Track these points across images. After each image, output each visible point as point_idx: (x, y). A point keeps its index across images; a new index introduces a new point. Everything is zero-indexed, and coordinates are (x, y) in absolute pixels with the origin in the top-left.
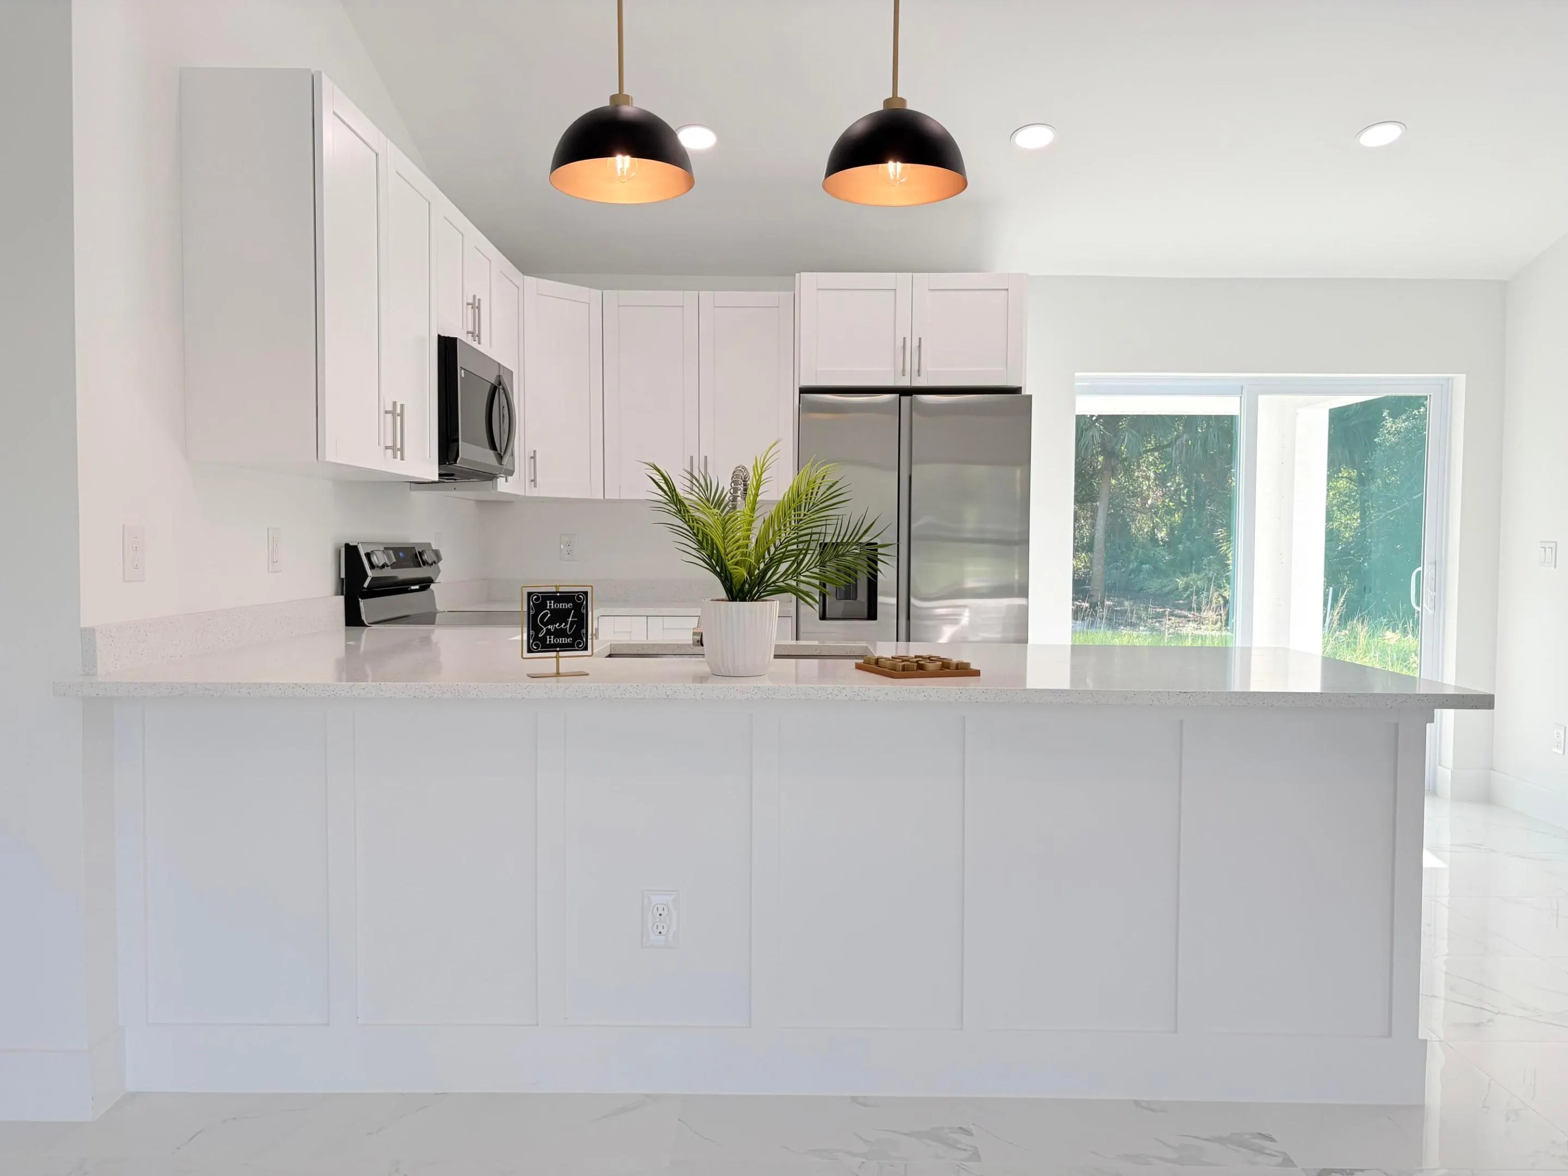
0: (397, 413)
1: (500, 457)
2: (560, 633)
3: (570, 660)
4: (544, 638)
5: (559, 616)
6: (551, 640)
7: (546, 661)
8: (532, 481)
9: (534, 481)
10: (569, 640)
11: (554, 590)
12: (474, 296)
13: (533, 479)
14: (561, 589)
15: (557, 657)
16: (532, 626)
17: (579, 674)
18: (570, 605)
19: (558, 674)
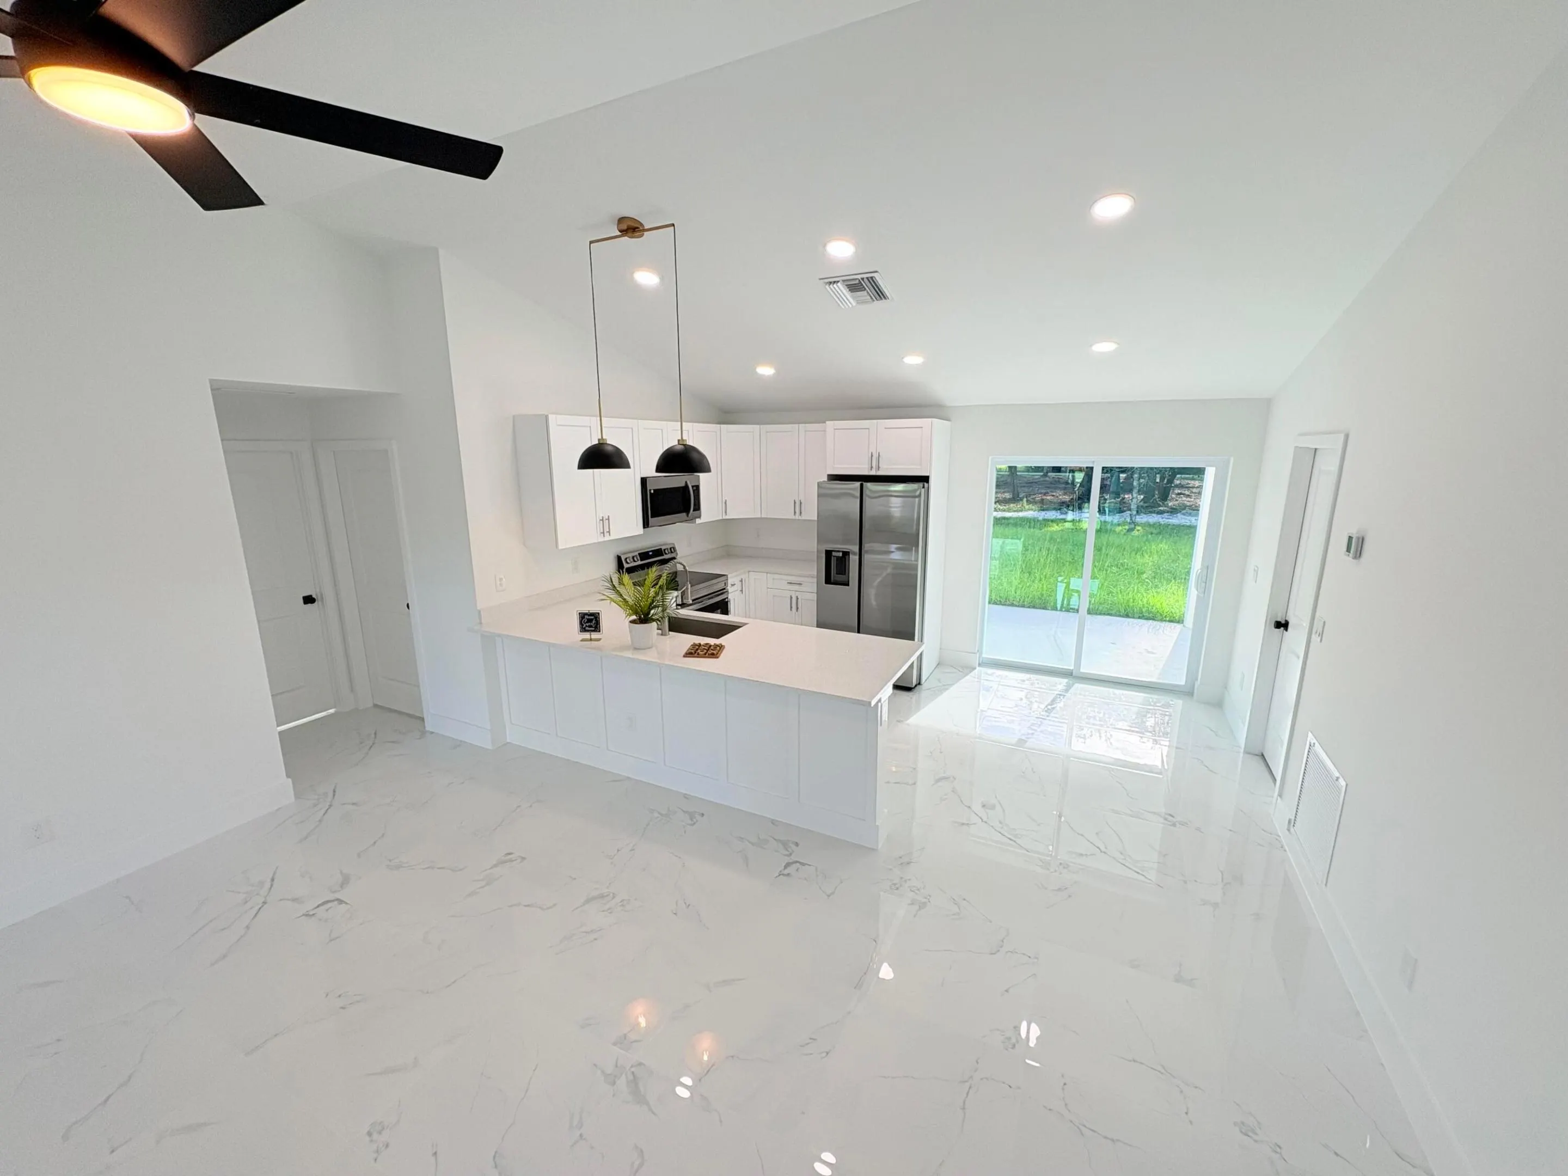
0: (606, 519)
1: (690, 515)
2: (590, 626)
3: (595, 635)
4: (585, 628)
5: (590, 621)
6: (587, 628)
7: (587, 635)
9: (726, 512)
10: (593, 629)
11: (587, 612)
13: (722, 513)
14: (590, 612)
15: (591, 634)
16: (581, 624)
17: (599, 640)
18: (592, 617)
19: (591, 640)
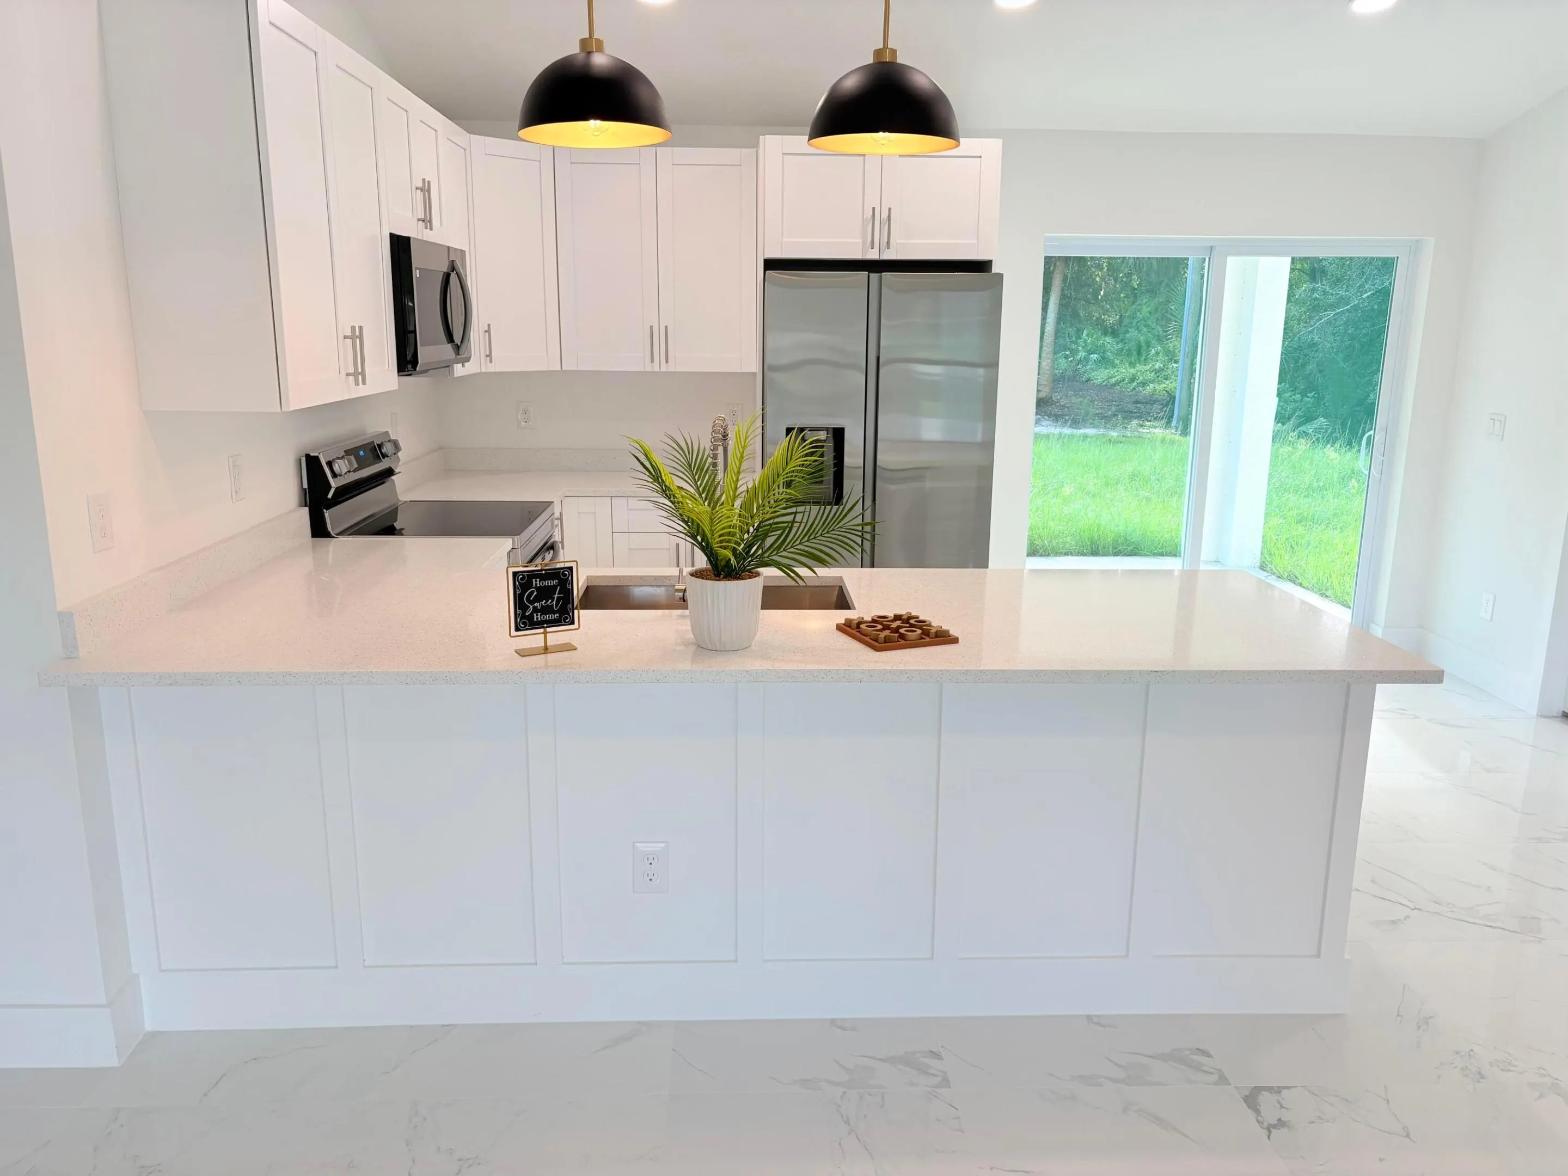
0: (356, 336)
1: (457, 348)
2: (546, 610)
4: (531, 616)
5: (545, 593)
6: (538, 617)
8: (487, 356)
9: (489, 356)
10: (556, 616)
11: (539, 567)
12: (424, 180)
13: (488, 354)
14: (548, 567)
15: (545, 633)
16: (520, 604)
17: (569, 648)
18: (555, 582)
19: (546, 650)
